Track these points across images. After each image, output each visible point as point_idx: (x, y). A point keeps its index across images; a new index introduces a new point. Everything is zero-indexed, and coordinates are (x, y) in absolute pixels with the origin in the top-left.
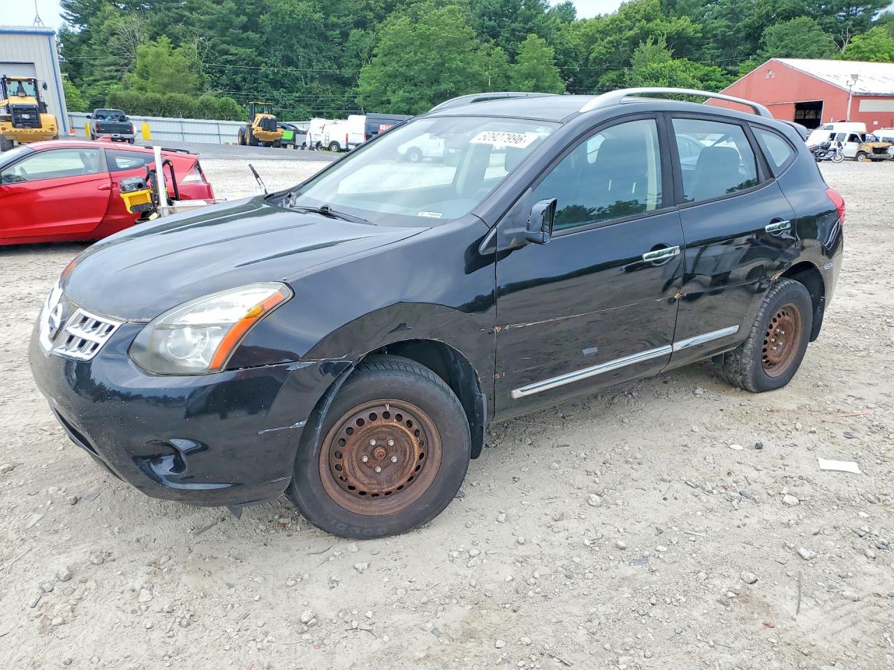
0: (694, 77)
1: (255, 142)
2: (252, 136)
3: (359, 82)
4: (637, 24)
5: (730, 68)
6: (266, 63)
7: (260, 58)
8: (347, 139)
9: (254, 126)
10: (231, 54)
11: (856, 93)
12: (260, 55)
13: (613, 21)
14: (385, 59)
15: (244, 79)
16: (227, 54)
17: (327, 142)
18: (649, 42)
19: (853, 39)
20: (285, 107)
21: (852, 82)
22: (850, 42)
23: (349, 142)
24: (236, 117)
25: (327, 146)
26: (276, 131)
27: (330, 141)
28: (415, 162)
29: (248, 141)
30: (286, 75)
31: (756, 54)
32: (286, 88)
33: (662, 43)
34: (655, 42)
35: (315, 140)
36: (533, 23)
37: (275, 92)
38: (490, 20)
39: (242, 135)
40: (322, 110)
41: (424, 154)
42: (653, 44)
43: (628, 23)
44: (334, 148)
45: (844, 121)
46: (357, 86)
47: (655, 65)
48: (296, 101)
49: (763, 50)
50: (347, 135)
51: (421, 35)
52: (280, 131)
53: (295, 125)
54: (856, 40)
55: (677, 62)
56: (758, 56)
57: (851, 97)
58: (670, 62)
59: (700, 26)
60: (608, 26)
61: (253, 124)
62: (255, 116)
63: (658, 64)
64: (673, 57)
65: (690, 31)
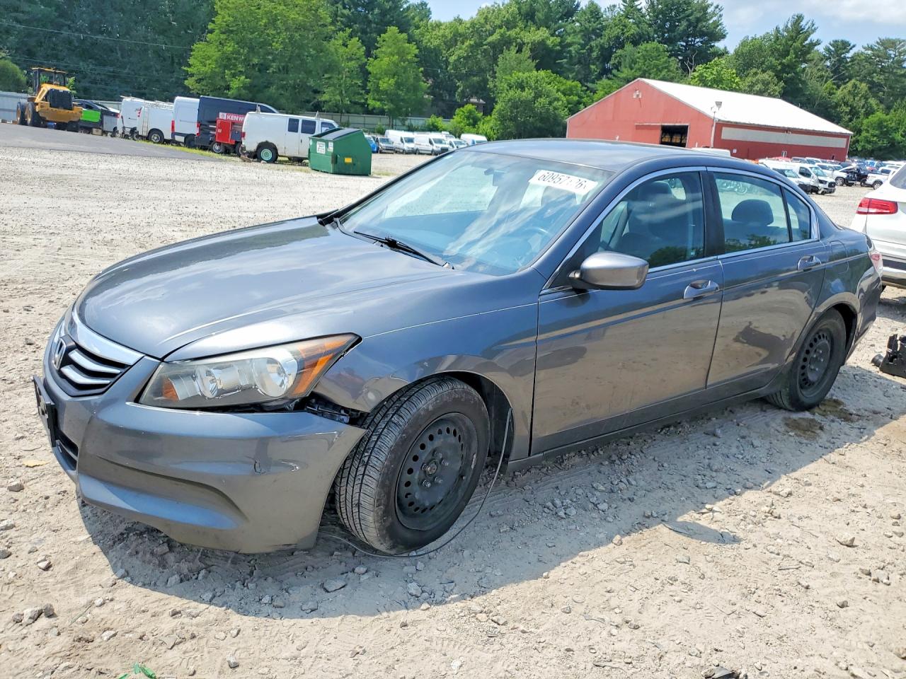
0: (558, 90)
1: (39, 121)
2: (35, 114)
3: (191, 61)
4: (498, 31)
5: (589, 85)
6: (70, 28)
7: (62, 20)
8: (173, 127)
9: (38, 100)
10: (23, 12)
11: (719, 120)
12: (61, 16)
13: (473, 24)
14: (223, 36)
15: (40, 44)
16: (17, 11)
17: (145, 129)
18: (514, 49)
19: (697, 68)
20: (94, 82)
21: (716, 108)
22: (695, 71)
23: (176, 131)
24: (18, 87)
25: (145, 134)
26: (71, 109)
27: (149, 130)
28: (268, 162)
29: (29, 120)
30: (94, 44)
31: (611, 73)
32: (96, 59)
33: (527, 52)
34: (519, 51)
35: (130, 125)
36: (392, 17)
37: (81, 63)
38: (345, 8)
39: (22, 111)
40: (143, 91)
41: (280, 153)
42: (517, 52)
43: (488, 27)
44: (155, 137)
45: (708, 147)
46: (190, 66)
47: (521, 74)
48: (109, 76)
49: (618, 71)
50: (173, 123)
51: (266, 13)
52: (77, 109)
53: (104, 105)
54: (700, 68)
55: (542, 73)
56: (614, 76)
57: (715, 125)
58: (535, 72)
59: (559, 40)
60: (468, 29)
61: (38, 98)
62: (40, 88)
63: (524, 73)
64: (538, 68)
65: (549, 42)
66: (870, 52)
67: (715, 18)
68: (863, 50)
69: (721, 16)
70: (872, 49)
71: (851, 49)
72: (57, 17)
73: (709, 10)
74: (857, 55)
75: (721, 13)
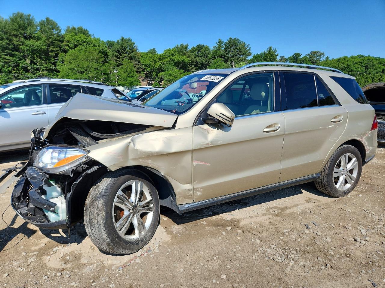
66: (308, 56)
67: (248, 49)
68: (306, 56)
69: (250, 48)
70: (308, 55)
71: (301, 55)
72: (18, 60)
73: (246, 46)
74: (303, 57)
75: (250, 47)
